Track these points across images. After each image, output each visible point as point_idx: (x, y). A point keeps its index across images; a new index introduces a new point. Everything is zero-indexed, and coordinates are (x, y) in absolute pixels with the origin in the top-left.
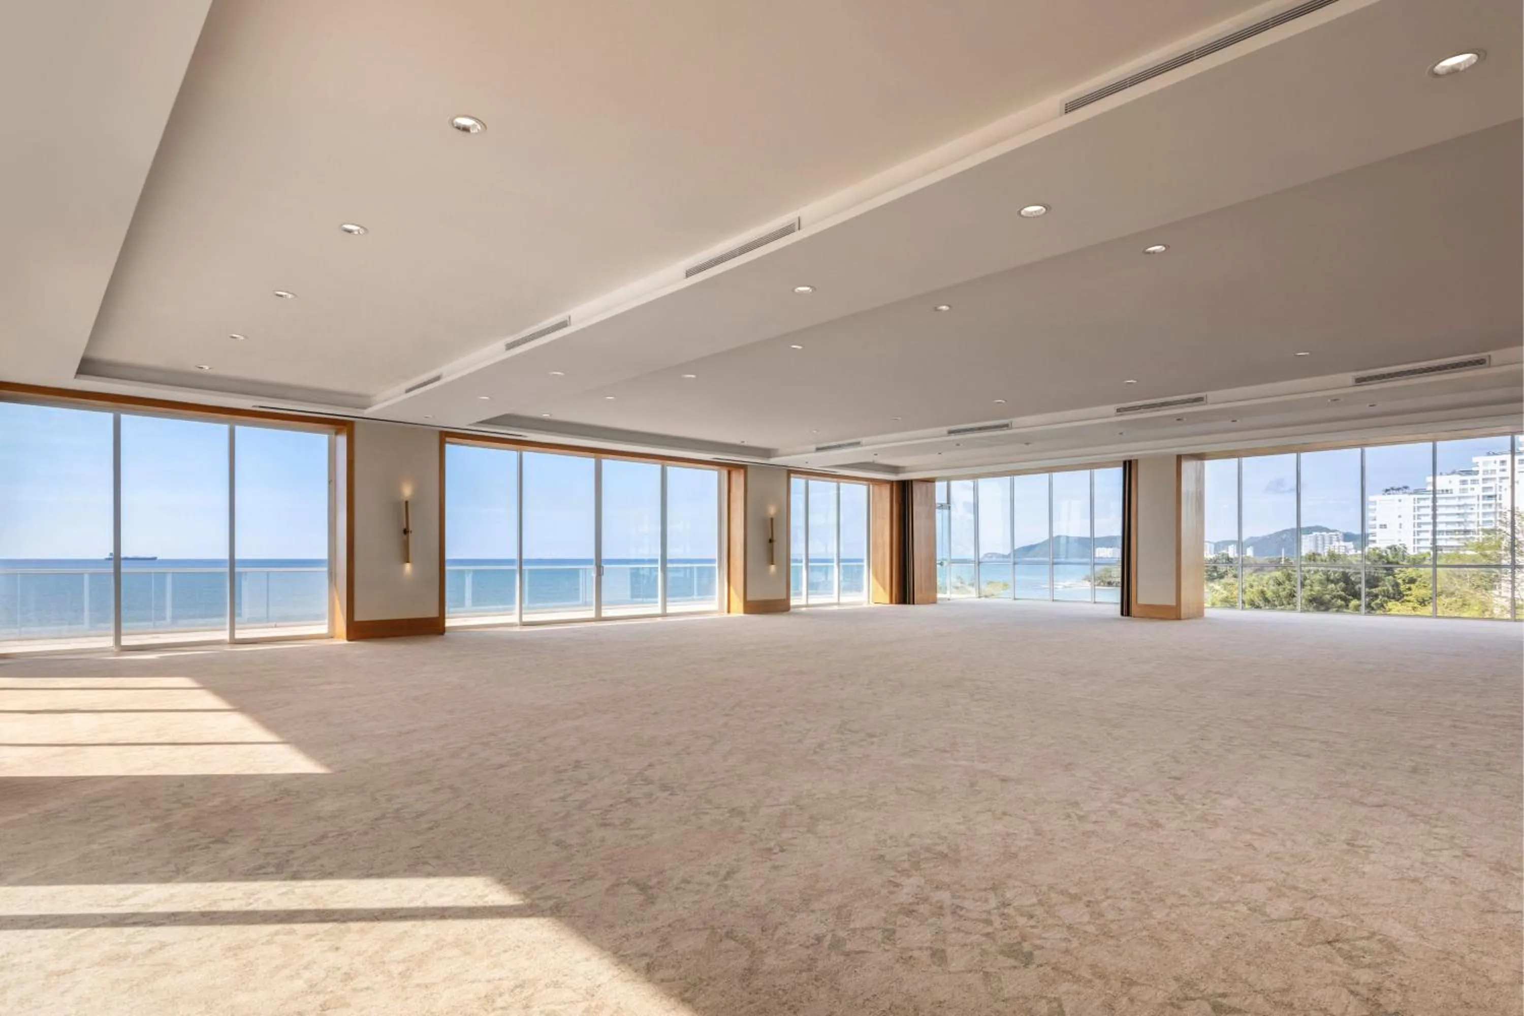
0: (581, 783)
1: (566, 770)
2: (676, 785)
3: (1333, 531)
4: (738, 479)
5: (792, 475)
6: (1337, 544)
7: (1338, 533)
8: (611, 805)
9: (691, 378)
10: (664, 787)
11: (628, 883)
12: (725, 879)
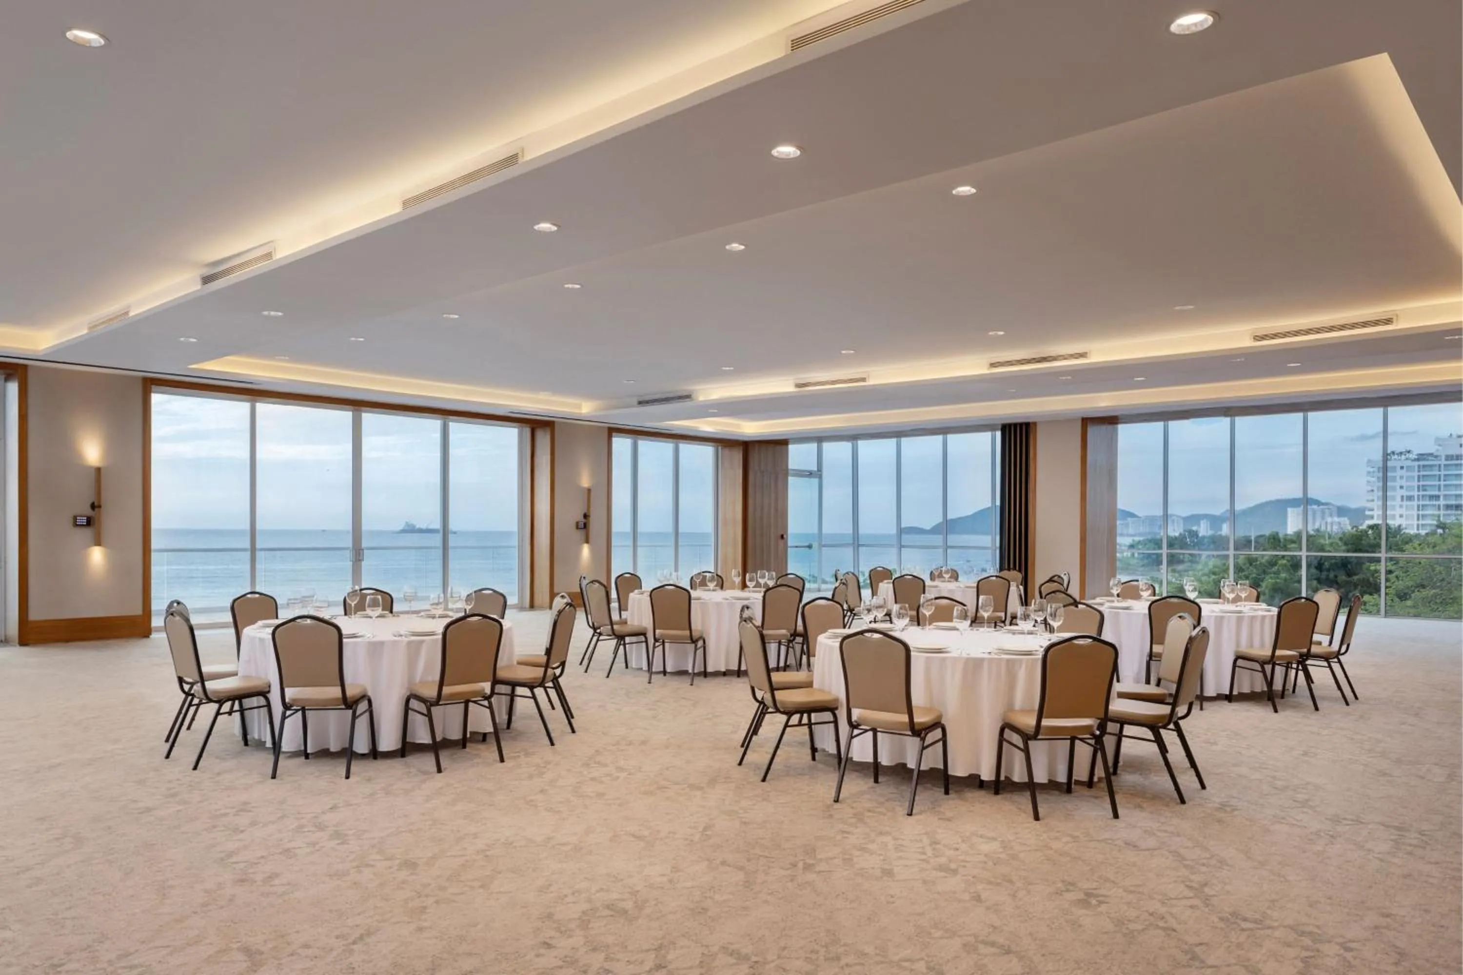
0: (237, 830)
1: (226, 815)
2: (351, 832)
3: (1326, 504)
4: (543, 439)
5: (614, 434)
6: (1329, 520)
7: (1331, 507)
8: (262, 857)
9: (573, 289)
10: (337, 835)
11: (238, 949)
12: (354, 943)
